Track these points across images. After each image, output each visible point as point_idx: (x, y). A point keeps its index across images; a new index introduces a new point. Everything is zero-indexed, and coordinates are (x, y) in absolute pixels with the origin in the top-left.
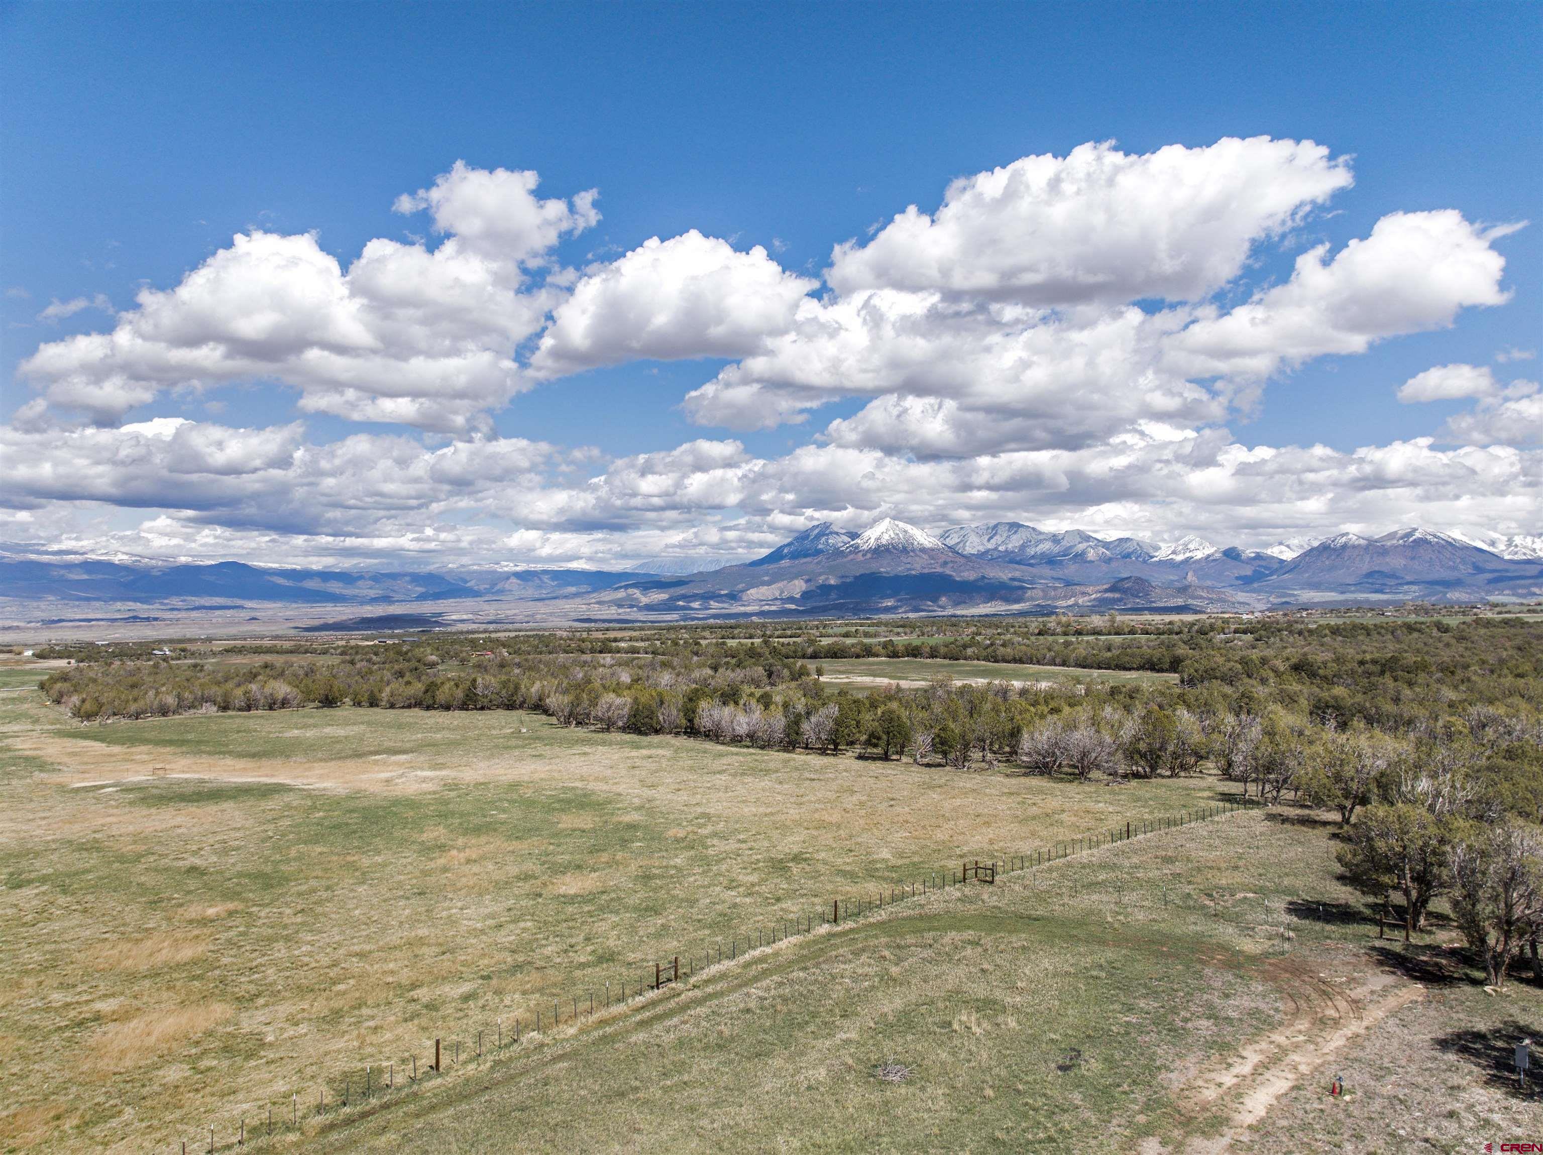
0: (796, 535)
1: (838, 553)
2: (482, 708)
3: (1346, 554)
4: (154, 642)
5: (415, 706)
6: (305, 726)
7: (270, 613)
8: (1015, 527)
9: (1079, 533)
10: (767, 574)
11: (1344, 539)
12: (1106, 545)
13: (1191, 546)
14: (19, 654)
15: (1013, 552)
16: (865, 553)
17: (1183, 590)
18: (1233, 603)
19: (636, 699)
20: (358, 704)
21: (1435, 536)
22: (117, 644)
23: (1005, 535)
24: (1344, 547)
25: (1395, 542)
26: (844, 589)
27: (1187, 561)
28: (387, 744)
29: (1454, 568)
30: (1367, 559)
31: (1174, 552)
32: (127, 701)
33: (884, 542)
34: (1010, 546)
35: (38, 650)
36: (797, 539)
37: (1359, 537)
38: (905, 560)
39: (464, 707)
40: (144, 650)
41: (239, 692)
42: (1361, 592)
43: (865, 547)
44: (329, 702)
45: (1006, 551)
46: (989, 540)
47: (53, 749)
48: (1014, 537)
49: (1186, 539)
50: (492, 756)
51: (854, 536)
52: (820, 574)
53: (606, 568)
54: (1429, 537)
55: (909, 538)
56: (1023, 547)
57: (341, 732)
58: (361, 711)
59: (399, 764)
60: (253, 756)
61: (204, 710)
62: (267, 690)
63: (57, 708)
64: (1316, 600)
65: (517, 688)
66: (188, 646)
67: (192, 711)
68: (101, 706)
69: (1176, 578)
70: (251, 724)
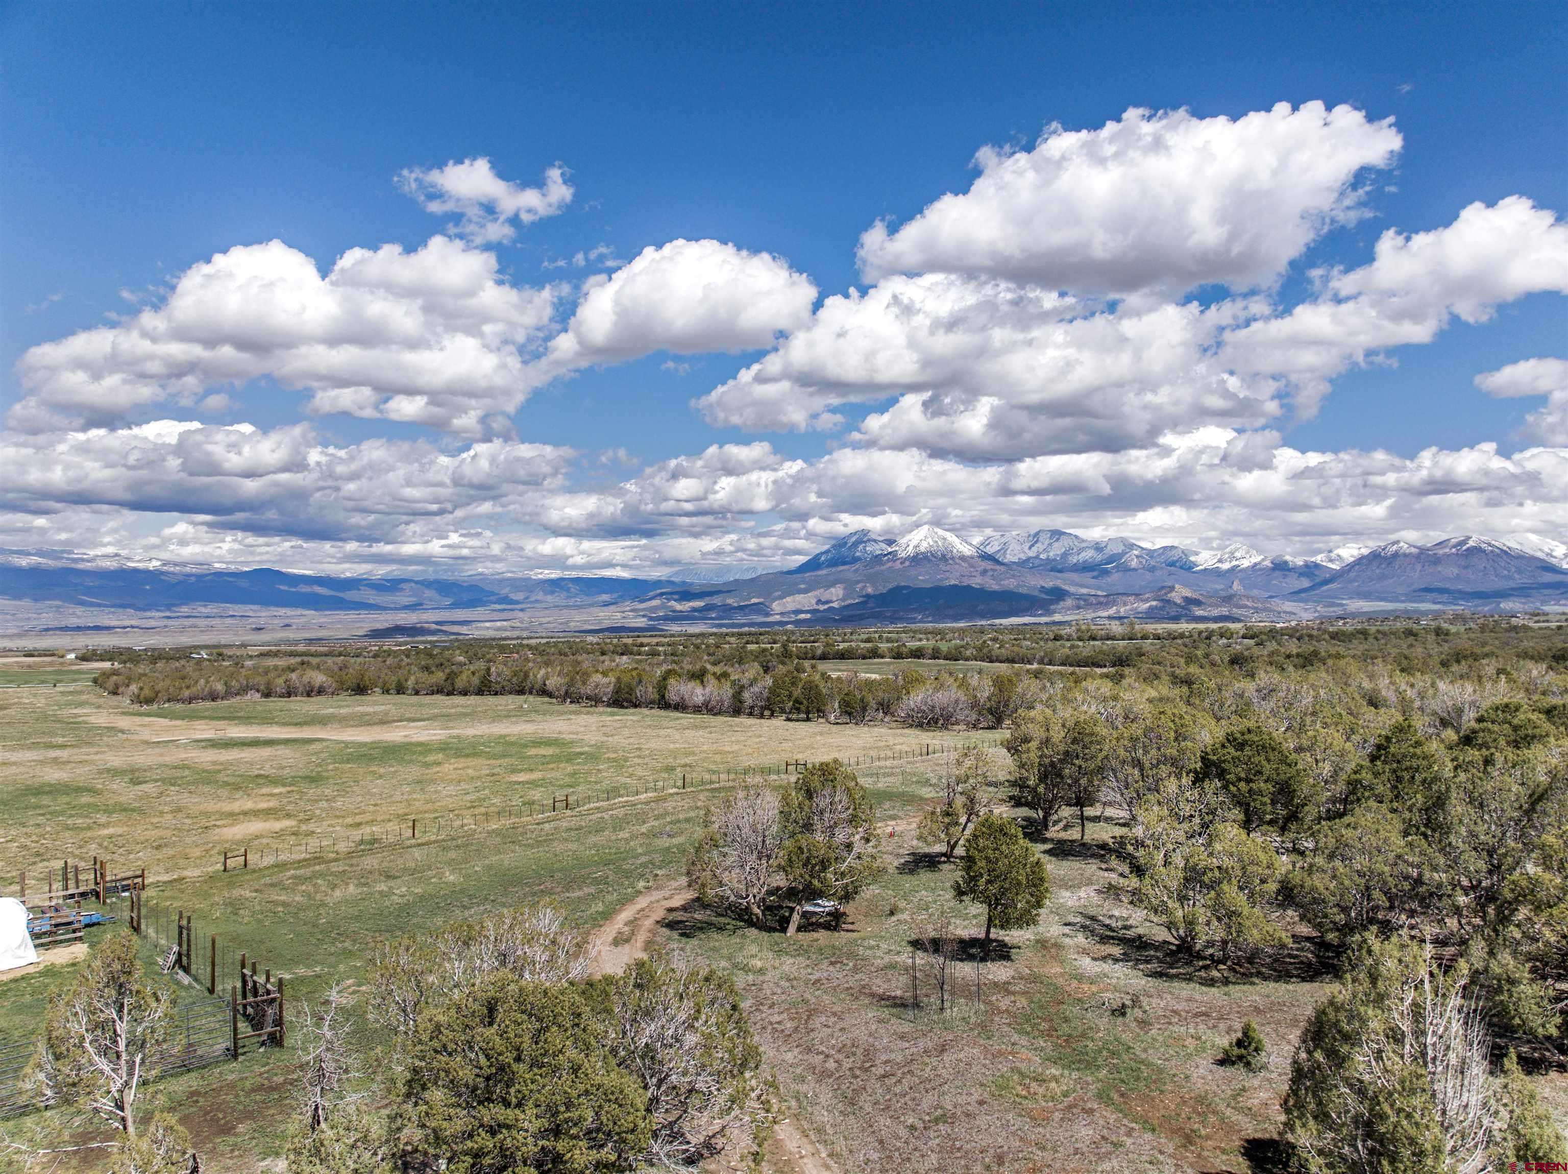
0: (833, 542)
1: (877, 559)
2: (496, 694)
3: (1397, 564)
4: (191, 647)
5: (438, 692)
6: (340, 707)
7: (303, 620)
8: (1057, 534)
9: (1123, 540)
10: (804, 582)
11: (1395, 547)
12: (1151, 553)
13: (1238, 555)
14: (62, 657)
15: (1054, 560)
16: (903, 561)
17: (1228, 599)
18: (1279, 613)
19: (618, 679)
20: (386, 691)
21: (1489, 544)
22: (154, 650)
23: (1047, 542)
24: (1396, 555)
25: (1447, 550)
26: (882, 599)
27: (1233, 569)
28: (408, 715)
29: (1509, 578)
30: (1419, 567)
31: (1220, 561)
32: (181, 689)
33: (922, 549)
34: (1051, 554)
35: (80, 653)
36: (834, 546)
37: (1411, 546)
38: (944, 568)
39: (480, 692)
40: (183, 654)
41: (280, 681)
42: (1411, 601)
43: (903, 555)
44: (360, 690)
45: (1048, 559)
46: (1030, 548)
47: (124, 722)
48: (1056, 545)
49: (1232, 547)
50: (494, 721)
51: (890, 542)
52: (858, 582)
53: (641, 575)
54: (1483, 546)
55: (949, 547)
56: (1065, 555)
57: (370, 709)
58: (389, 697)
59: (417, 728)
60: (296, 724)
61: (249, 697)
62: (306, 679)
63: (115, 698)
64: (1365, 610)
65: (526, 675)
66: (225, 651)
67: (238, 697)
68: (157, 693)
69: (1222, 587)
70: (292, 706)
